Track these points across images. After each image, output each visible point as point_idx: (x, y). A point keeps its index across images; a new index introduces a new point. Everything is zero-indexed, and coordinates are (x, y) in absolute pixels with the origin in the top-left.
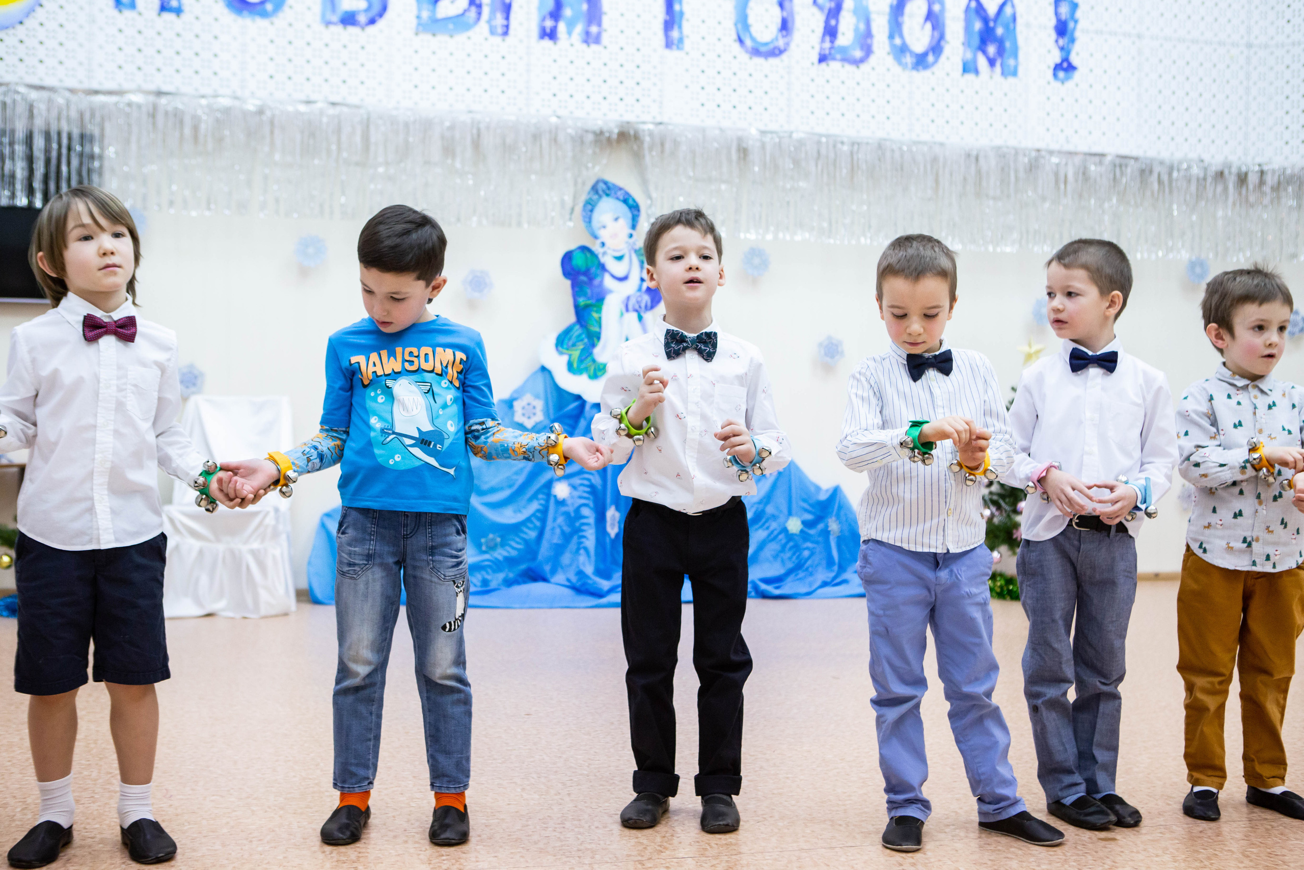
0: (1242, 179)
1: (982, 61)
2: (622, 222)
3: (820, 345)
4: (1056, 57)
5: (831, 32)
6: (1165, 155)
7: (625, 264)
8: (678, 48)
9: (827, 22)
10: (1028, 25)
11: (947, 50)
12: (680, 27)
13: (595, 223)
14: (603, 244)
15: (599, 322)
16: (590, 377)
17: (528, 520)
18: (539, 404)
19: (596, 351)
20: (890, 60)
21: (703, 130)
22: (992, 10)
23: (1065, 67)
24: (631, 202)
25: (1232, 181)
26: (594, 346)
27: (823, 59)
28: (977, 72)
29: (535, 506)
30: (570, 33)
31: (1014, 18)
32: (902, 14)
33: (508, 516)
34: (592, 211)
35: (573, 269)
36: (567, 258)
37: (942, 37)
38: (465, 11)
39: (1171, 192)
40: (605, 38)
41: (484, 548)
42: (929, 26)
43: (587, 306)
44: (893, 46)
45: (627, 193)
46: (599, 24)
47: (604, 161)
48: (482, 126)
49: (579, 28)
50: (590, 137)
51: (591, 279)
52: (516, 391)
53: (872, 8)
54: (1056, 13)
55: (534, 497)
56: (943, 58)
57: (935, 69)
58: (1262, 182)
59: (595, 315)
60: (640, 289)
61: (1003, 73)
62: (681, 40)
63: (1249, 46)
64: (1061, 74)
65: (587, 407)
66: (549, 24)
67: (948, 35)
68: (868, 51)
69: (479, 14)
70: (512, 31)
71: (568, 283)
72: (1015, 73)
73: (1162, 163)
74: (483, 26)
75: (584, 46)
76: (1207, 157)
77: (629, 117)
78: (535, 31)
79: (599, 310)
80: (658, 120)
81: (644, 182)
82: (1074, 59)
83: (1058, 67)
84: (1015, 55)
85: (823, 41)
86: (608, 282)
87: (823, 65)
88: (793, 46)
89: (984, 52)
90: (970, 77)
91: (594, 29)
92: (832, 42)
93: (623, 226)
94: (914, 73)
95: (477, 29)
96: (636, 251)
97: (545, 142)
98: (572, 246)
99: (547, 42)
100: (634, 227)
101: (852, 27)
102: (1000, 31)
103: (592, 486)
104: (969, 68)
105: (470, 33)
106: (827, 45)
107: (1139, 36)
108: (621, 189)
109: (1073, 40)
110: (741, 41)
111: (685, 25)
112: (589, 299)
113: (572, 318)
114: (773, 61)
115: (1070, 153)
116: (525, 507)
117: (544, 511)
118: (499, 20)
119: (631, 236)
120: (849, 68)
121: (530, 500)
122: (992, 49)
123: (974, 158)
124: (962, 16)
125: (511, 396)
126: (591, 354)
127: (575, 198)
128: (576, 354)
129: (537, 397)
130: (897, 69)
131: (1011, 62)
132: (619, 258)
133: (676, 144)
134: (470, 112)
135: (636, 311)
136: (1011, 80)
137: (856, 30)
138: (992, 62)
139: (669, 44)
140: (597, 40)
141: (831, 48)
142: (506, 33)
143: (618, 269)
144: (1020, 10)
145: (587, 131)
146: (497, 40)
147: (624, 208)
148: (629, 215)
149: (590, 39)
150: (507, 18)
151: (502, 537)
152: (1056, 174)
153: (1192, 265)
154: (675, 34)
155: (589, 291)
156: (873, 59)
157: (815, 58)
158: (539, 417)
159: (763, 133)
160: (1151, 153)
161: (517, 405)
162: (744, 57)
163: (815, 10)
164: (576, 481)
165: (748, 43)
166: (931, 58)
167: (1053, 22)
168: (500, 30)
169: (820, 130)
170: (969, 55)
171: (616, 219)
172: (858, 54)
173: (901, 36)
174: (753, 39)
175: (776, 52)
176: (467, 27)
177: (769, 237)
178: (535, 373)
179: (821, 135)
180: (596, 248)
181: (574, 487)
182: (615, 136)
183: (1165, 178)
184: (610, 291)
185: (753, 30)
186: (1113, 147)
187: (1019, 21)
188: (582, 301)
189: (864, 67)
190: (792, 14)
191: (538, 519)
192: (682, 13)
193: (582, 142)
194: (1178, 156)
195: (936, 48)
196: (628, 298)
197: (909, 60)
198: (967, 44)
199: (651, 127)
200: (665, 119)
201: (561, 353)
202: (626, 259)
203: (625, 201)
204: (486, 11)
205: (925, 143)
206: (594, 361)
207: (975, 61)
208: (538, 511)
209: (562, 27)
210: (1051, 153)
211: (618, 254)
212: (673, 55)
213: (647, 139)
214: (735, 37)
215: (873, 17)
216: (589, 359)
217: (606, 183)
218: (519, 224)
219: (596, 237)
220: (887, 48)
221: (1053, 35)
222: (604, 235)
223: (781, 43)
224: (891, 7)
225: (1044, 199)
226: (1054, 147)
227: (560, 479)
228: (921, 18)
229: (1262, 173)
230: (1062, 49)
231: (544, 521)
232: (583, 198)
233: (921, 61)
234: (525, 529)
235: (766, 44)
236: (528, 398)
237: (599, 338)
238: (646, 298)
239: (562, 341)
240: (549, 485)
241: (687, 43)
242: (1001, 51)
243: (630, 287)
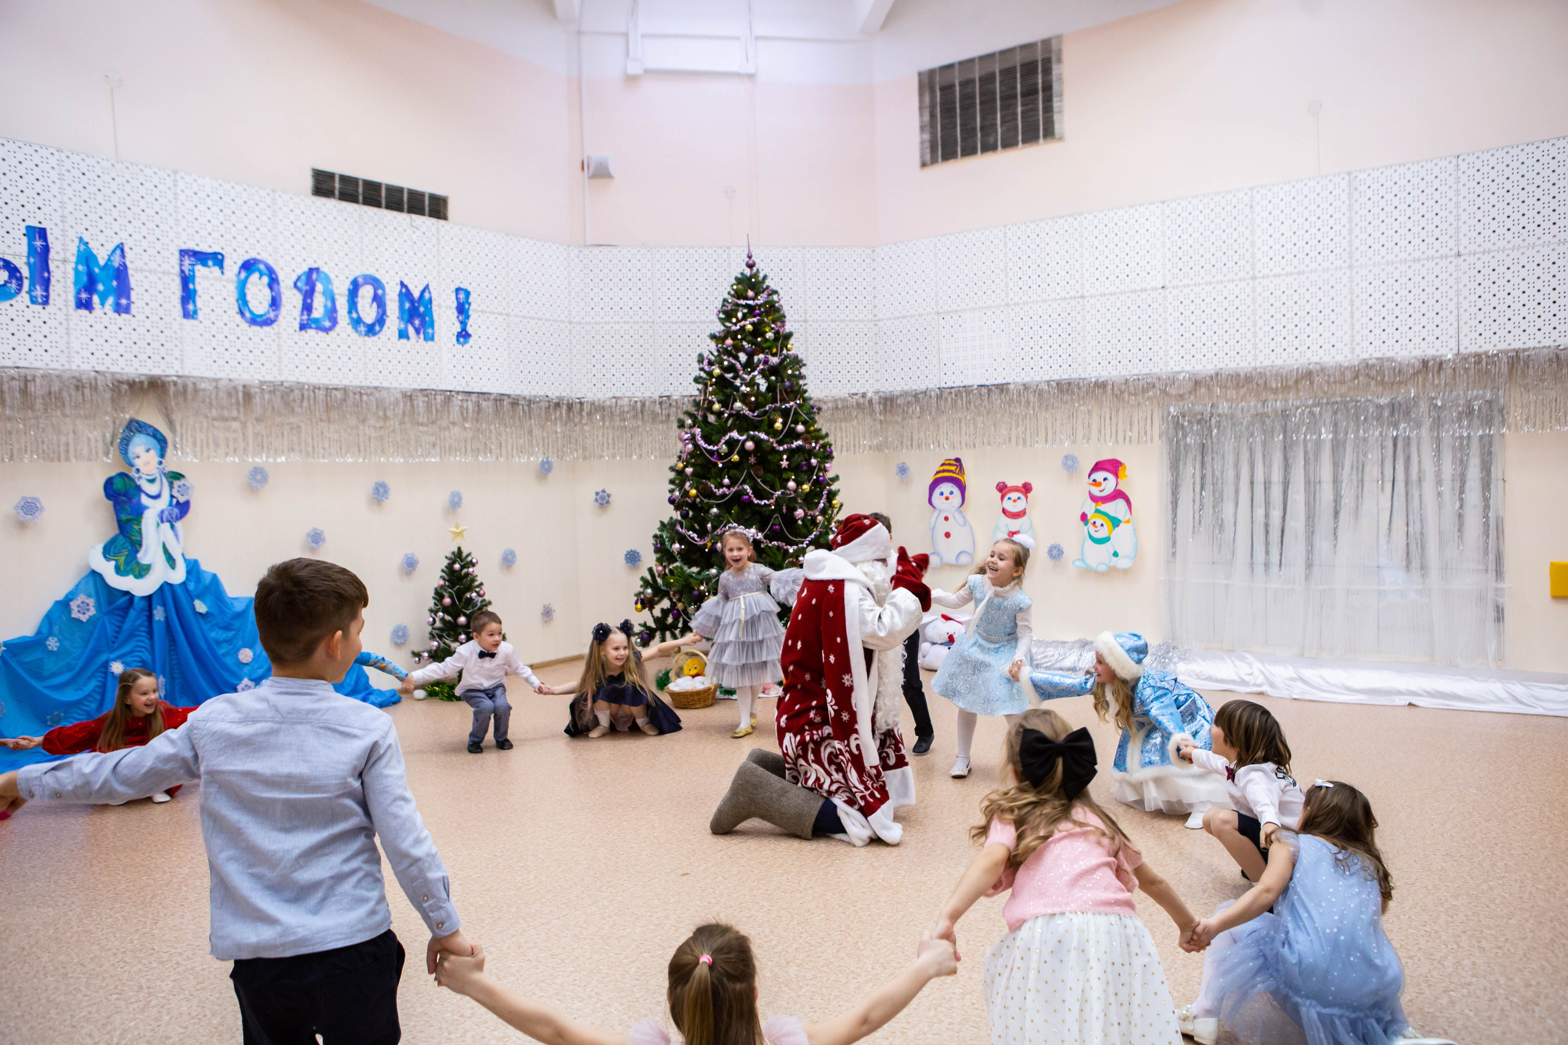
0: (570, 407)
1: (411, 330)
2: (152, 452)
3: (308, 534)
4: (457, 328)
5: (307, 308)
6: (526, 393)
7: (157, 485)
8: (193, 318)
9: (304, 300)
10: (439, 306)
11: (388, 322)
12: (194, 302)
13: (131, 455)
14: (138, 471)
15: (140, 532)
16: (136, 577)
17: (89, 695)
18: (91, 602)
19: (139, 555)
20: (350, 329)
21: (217, 380)
22: (416, 294)
23: (463, 335)
24: (159, 436)
25: (565, 407)
26: (137, 552)
27: (303, 327)
28: (408, 338)
29: (93, 684)
30: (102, 304)
31: (430, 300)
32: (357, 296)
33: (70, 695)
34: (127, 445)
35: (114, 491)
36: (109, 484)
37: (384, 313)
38: (6, 282)
39: (530, 418)
40: (134, 309)
41: (49, 723)
42: (375, 305)
43: (129, 521)
44: (351, 318)
45: (156, 430)
46: (128, 298)
47: (137, 405)
48: (29, 378)
49: (111, 300)
50: (125, 387)
51: (130, 499)
52: (71, 593)
53: (336, 291)
54: (457, 299)
55: (93, 676)
56: (385, 328)
57: (380, 335)
58: (582, 410)
59: (136, 527)
60: (171, 504)
61: (425, 339)
62: (195, 312)
63: (571, 322)
64: (462, 340)
65: (136, 600)
66: (84, 296)
67: (388, 312)
68: (334, 322)
69: (20, 286)
70: (51, 301)
71: (111, 503)
72: (432, 339)
73: (524, 398)
74: (24, 297)
75: (116, 315)
76: (550, 394)
77: (156, 372)
78: (72, 302)
79: (139, 523)
80: (181, 373)
81: (171, 424)
82: (470, 330)
83: (459, 335)
84: (433, 327)
85: (302, 314)
86: (145, 500)
87: (303, 332)
88: (280, 318)
89: (413, 324)
90: (404, 341)
91: (124, 302)
92: (309, 315)
93: (153, 456)
94: (367, 338)
95: (19, 298)
96: (165, 475)
97: (87, 391)
98: (113, 474)
99: (84, 312)
100: (162, 456)
101: (322, 304)
102: (422, 309)
103: (143, 661)
104: (403, 335)
105: (13, 302)
106: (305, 317)
107: (507, 315)
108: (150, 426)
109: (468, 317)
110: (242, 313)
111: (198, 300)
112: (132, 514)
113: (117, 531)
114: (266, 329)
115: (470, 393)
116: (85, 685)
117: (104, 686)
118: (39, 292)
119: (161, 463)
120: (322, 334)
121: (89, 678)
122: (417, 322)
123: (409, 397)
124: (397, 298)
125: (66, 596)
126: (135, 558)
127: (114, 436)
128: (122, 559)
129: (89, 596)
130: (354, 335)
131: (430, 331)
132: (152, 481)
133: (196, 390)
134: (18, 367)
135: (169, 521)
136: (430, 343)
137: (325, 306)
138: (417, 331)
139: (187, 315)
140: (127, 310)
141: (309, 319)
142: (46, 301)
143: (152, 489)
144: (434, 295)
145: (120, 382)
146: (39, 308)
147: (152, 441)
148: (159, 447)
149: (119, 309)
150: (47, 290)
151: (65, 712)
152: (461, 407)
153: (543, 463)
154: (191, 307)
155: (128, 507)
156: (338, 328)
157: (297, 326)
158: (92, 611)
159: (262, 383)
160: (518, 392)
161: (74, 605)
162: (245, 325)
163: (295, 291)
164: (129, 659)
165: (248, 315)
166: (377, 328)
167: (455, 304)
168: (40, 300)
169: (302, 380)
170: (403, 326)
171: (148, 451)
172: (327, 324)
173: (357, 312)
174: (251, 312)
175: (267, 322)
176: (10, 296)
177: (271, 460)
178: (86, 577)
179: (304, 384)
180: (133, 474)
181: (126, 664)
182: (146, 385)
183: (526, 408)
184: (147, 508)
185: (250, 305)
186: (495, 388)
187: (434, 303)
188: (124, 517)
189: (332, 334)
190: (279, 294)
191: (97, 692)
192: (195, 291)
193: (120, 391)
194: (534, 393)
195: (381, 320)
196: (162, 512)
197: (362, 329)
198: (401, 318)
199: (175, 379)
200: (186, 373)
201: (108, 559)
202: (158, 481)
203: (154, 436)
204: (26, 284)
205: (376, 388)
206: (138, 563)
207: (406, 330)
208: (98, 686)
209: (96, 299)
210: (458, 393)
211: (150, 478)
212: (191, 322)
213: (172, 389)
214: (237, 309)
215: (337, 297)
216: (133, 563)
217: (137, 422)
218: (67, 459)
219: (132, 465)
220: (347, 320)
221: (456, 314)
222: (138, 463)
223: (272, 315)
224: (349, 290)
225: (454, 424)
226: (460, 389)
227: (114, 660)
228: (370, 300)
229: (581, 404)
230: (461, 322)
231: (103, 695)
232: (120, 436)
233: (371, 330)
234: (86, 703)
235: (261, 316)
236: (82, 598)
237: (141, 545)
238: (176, 510)
239: (108, 551)
240: (106, 665)
241: (200, 315)
242: (423, 323)
243: (163, 503)
